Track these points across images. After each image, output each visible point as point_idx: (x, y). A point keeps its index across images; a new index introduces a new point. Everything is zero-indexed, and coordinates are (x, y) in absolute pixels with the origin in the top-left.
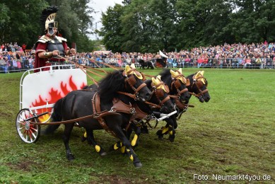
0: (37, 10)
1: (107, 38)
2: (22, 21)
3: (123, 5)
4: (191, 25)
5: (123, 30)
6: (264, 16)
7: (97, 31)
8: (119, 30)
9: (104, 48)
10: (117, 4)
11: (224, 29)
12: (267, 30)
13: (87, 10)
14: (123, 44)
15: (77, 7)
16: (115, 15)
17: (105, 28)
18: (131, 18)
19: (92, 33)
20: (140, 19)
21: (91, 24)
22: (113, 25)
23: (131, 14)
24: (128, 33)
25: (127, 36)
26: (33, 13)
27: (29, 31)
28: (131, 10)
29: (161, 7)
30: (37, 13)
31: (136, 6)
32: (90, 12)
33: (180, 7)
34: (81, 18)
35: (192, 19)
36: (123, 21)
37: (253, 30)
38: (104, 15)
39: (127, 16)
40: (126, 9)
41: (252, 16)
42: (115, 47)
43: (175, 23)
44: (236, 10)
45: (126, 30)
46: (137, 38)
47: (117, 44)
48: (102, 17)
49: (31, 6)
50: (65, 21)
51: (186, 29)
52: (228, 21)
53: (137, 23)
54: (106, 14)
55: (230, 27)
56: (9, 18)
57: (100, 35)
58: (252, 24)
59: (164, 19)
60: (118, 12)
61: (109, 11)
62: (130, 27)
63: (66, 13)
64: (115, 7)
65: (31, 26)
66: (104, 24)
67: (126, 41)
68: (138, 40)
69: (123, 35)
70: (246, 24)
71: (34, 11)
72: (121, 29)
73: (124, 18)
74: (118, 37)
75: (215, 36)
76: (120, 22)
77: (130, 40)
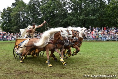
3: (12, 7)
5: (12, 21)
6: (83, 14)
10: (8, 7)
11: (65, 20)
12: (85, 21)
14: (12, 28)
16: (8, 12)
17: (2, 20)
18: (16, 14)
20: (21, 15)
23: (16, 12)
24: (15, 22)
25: (14, 24)
28: (16, 10)
29: (32, 9)
35: (48, 15)
37: (78, 21)
41: (78, 15)
43: (39, 17)
44: (70, 11)
47: (9, 28)
52: (66, 17)
53: (20, 17)
54: (3, 12)
55: (67, 20)
58: (78, 19)
59: (34, 15)
60: (10, 11)
61: (4, 10)
62: (16, 19)
64: (7, 8)
67: (14, 26)
70: (75, 18)
75: (60, 24)
77: (16, 26)
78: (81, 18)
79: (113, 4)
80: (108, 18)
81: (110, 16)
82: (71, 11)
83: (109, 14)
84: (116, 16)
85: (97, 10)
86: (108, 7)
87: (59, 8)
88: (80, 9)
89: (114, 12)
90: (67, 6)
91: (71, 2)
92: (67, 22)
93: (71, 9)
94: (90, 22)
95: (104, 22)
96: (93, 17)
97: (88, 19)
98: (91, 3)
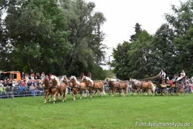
0: (62, 48)
1: (117, 68)
2: (50, 56)
4: (188, 57)
7: (109, 63)
8: (127, 62)
9: (114, 77)
13: (101, 47)
15: (93, 45)
19: (105, 65)
21: (104, 58)
22: (122, 58)
26: (59, 50)
27: (55, 64)
30: (61, 50)
31: (141, 43)
32: (103, 48)
33: (177, 43)
34: (96, 53)
36: (130, 55)
38: (114, 50)
39: (133, 51)
40: (133, 45)
42: (124, 76)
45: (132, 62)
46: (141, 68)
48: (113, 52)
49: (57, 45)
50: (83, 55)
51: (183, 60)
56: (40, 54)
57: (112, 66)
63: (84, 50)
65: (56, 60)
66: (115, 57)
68: (142, 70)
69: (130, 66)
71: (59, 48)
72: (128, 61)
73: (130, 52)
74: (126, 67)
76: (128, 55)
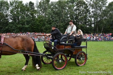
78: (19, 26)
79: (40, 18)
80: (37, 27)
81: (38, 26)
82: (11, 21)
83: (38, 24)
84: (42, 26)
85: (30, 21)
86: (37, 20)
87: (3, 18)
88: (18, 19)
89: (41, 23)
90: (9, 17)
91: (11, 15)
92: (8, 29)
93: (12, 19)
94: (24, 29)
95: (35, 30)
96: (27, 26)
97: (23, 27)
98: (26, 17)
